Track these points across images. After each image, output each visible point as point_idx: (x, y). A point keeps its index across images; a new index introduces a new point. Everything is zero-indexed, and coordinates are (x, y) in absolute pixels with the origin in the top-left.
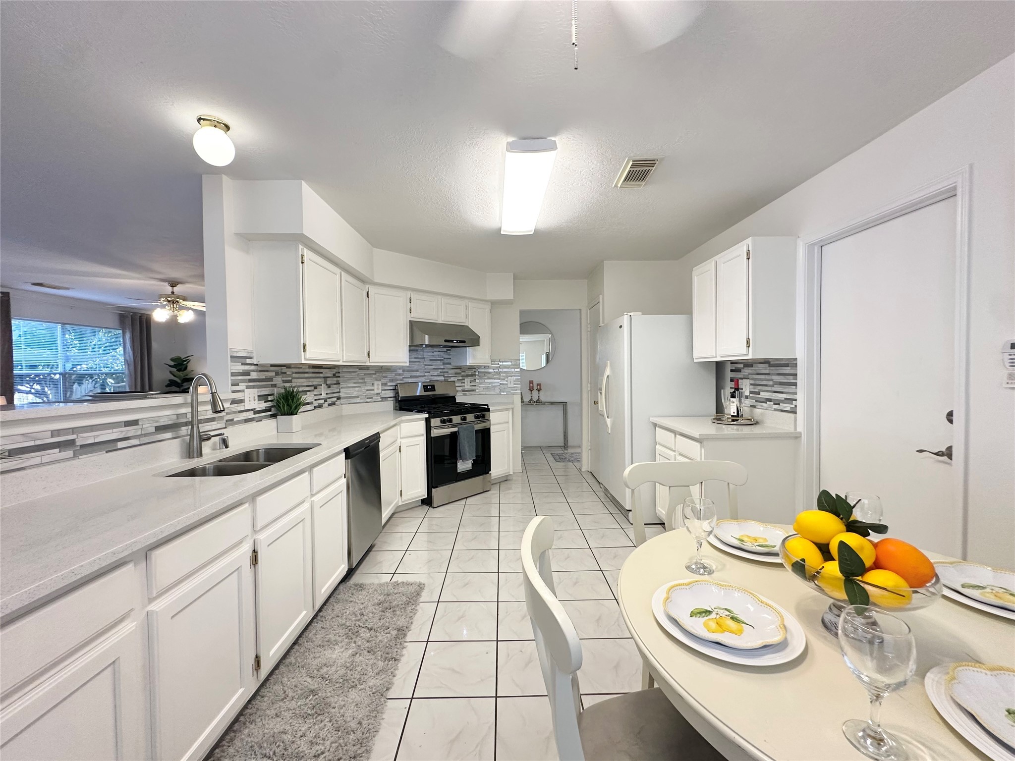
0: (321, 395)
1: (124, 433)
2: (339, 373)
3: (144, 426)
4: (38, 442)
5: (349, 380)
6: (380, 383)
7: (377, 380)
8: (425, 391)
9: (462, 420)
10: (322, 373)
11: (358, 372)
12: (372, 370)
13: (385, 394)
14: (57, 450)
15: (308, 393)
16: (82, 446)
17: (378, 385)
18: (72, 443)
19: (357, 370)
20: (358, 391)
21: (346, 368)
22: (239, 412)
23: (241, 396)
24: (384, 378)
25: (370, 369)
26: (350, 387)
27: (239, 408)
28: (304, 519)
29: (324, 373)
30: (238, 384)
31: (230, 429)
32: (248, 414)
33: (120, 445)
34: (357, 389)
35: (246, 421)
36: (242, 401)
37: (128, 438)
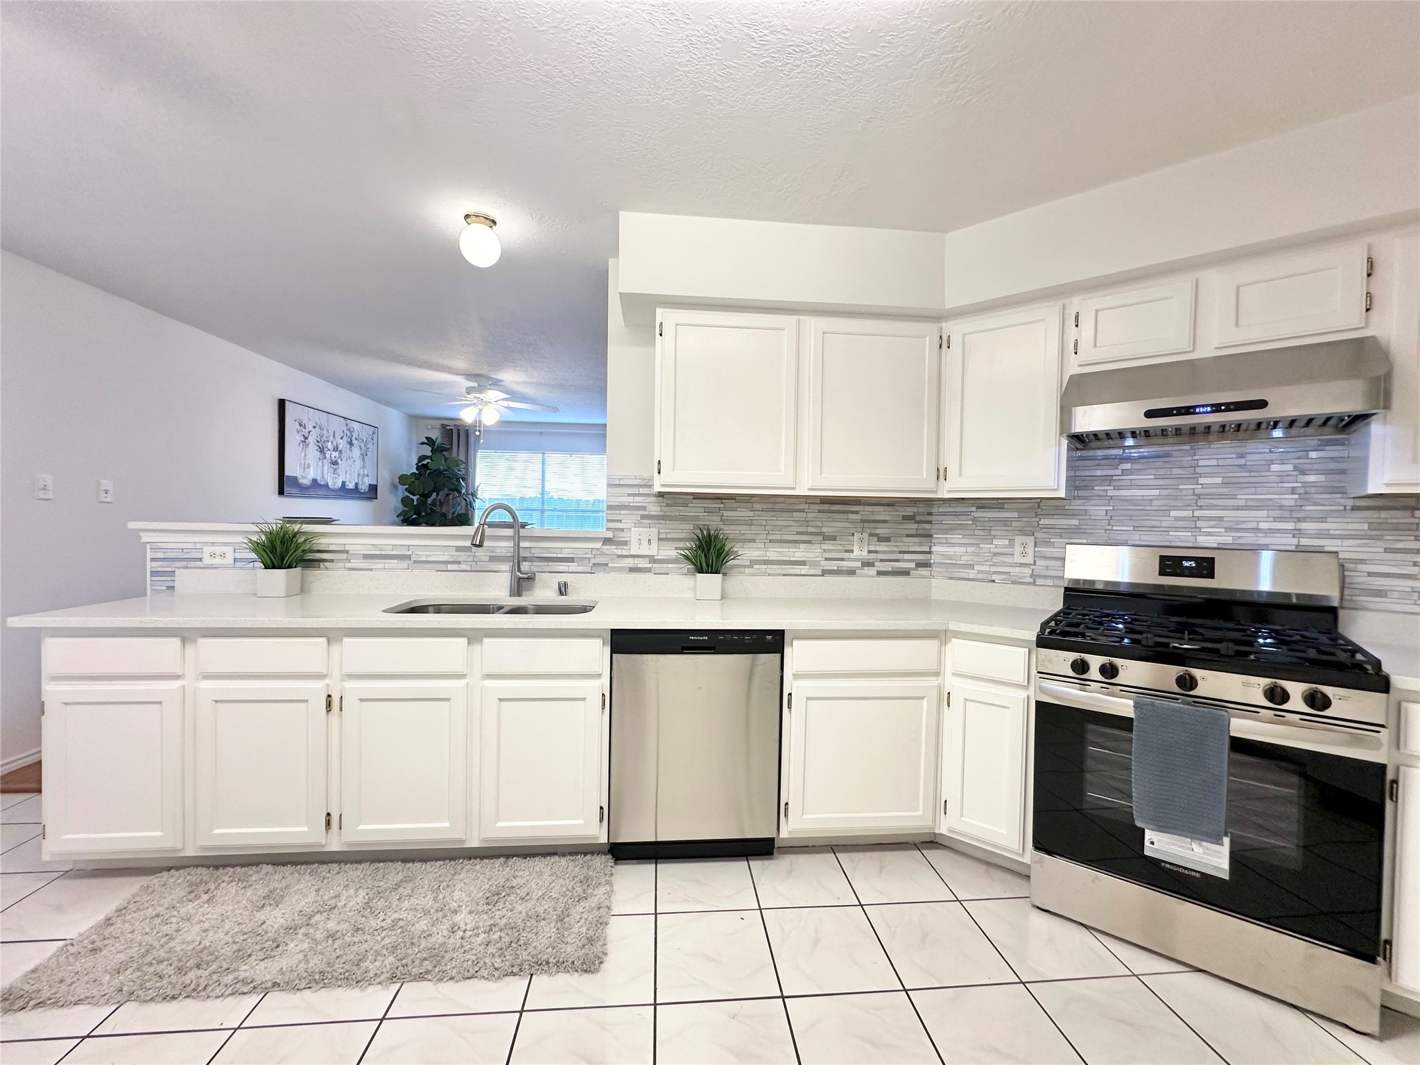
0: (852, 551)
1: (455, 557)
2: (930, 514)
3: (477, 554)
4: (383, 553)
5: (952, 529)
6: (1030, 541)
7: (1022, 532)
8: (1162, 573)
9: (1180, 681)
10: (857, 512)
11: (976, 515)
12: (1010, 510)
13: (1047, 568)
14: (396, 561)
15: (802, 546)
16: (415, 562)
17: (1024, 545)
18: (408, 557)
19: (974, 509)
20: (973, 554)
21: (948, 505)
22: (619, 556)
23: (622, 536)
24: (1043, 530)
25: (1006, 506)
26: (954, 545)
27: (619, 552)
28: (448, 700)
29: (863, 513)
30: (620, 521)
31: (600, 576)
32: (636, 561)
33: (450, 567)
34: (970, 549)
35: (633, 570)
36: (625, 543)
37: (459, 563)
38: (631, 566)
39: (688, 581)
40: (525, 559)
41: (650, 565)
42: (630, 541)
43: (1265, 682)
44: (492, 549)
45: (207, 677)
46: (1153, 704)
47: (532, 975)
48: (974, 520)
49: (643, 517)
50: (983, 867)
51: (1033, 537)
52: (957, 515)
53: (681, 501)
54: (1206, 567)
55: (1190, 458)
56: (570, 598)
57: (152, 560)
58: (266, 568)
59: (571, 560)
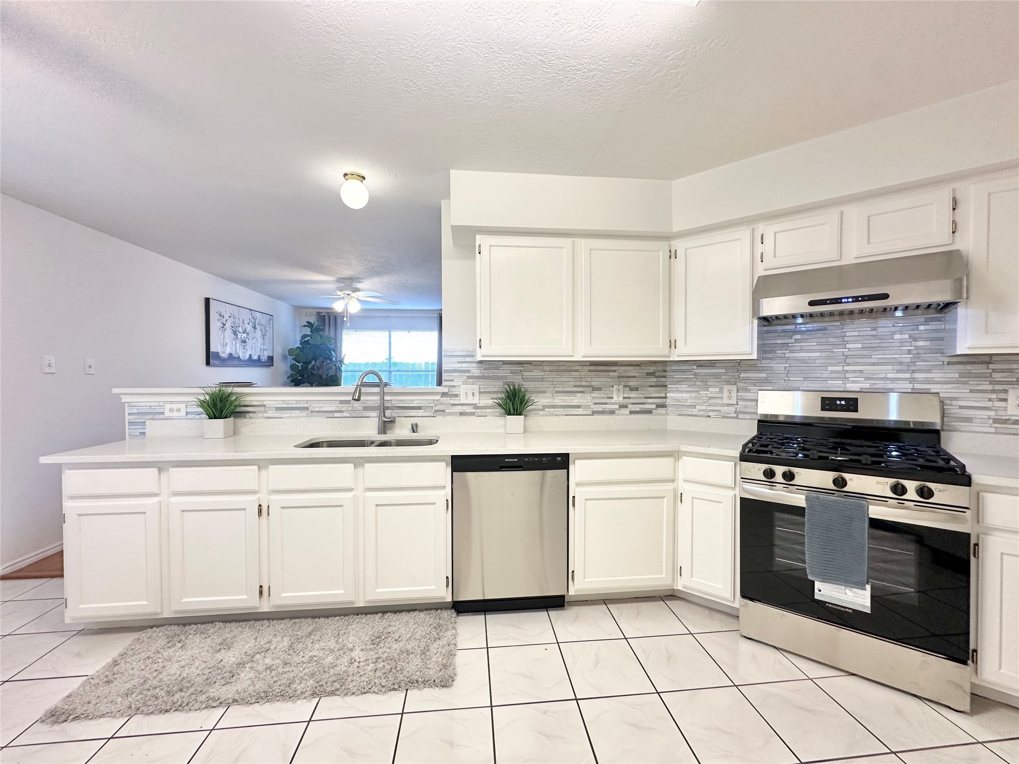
0: (612, 398)
1: (339, 408)
2: (665, 371)
3: (354, 405)
4: (289, 406)
5: (680, 381)
6: (734, 388)
7: (728, 382)
8: (823, 409)
9: (835, 482)
10: (615, 371)
11: (697, 371)
12: (719, 368)
13: (746, 407)
14: (299, 411)
15: (578, 395)
16: (312, 412)
17: (730, 392)
18: (307, 409)
19: (695, 367)
20: (695, 398)
21: (677, 365)
22: (453, 405)
23: (455, 391)
24: (742, 381)
25: (717, 365)
26: (681, 392)
27: (452, 402)
28: (341, 506)
29: (619, 371)
30: (453, 380)
31: (439, 418)
32: (464, 408)
33: (336, 415)
34: (693, 395)
35: (461, 414)
36: (456, 396)
37: (342, 412)
38: (461, 411)
39: (501, 421)
40: (388, 408)
41: (474, 411)
42: (460, 394)
43: (892, 481)
44: (365, 402)
45: (176, 494)
46: (818, 498)
47: (407, 690)
48: (695, 374)
49: (468, 377)
50: (707, 612)
51: (736, 386)
52: (683, 371)
53: (495, 366)
54: (852, 404)
55: (840, 331)
56: (419, 434)
57: (129, 414)
58: (210, 418)
59: (419, 408)
